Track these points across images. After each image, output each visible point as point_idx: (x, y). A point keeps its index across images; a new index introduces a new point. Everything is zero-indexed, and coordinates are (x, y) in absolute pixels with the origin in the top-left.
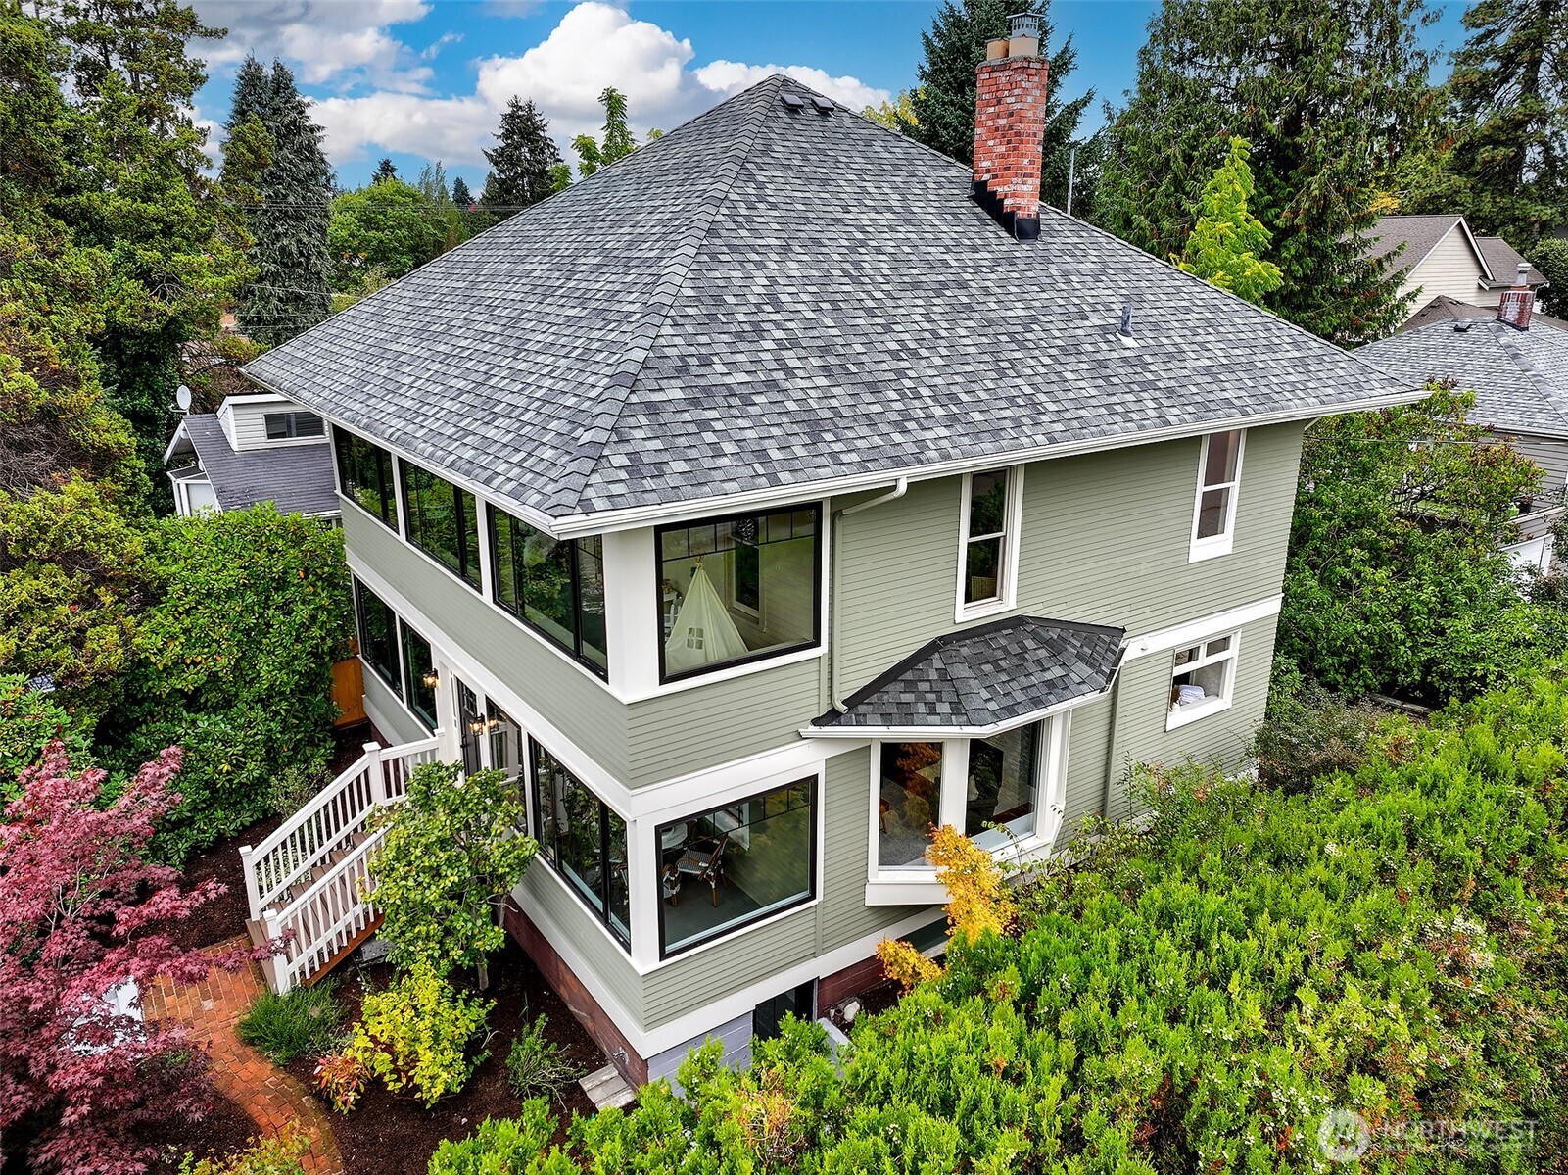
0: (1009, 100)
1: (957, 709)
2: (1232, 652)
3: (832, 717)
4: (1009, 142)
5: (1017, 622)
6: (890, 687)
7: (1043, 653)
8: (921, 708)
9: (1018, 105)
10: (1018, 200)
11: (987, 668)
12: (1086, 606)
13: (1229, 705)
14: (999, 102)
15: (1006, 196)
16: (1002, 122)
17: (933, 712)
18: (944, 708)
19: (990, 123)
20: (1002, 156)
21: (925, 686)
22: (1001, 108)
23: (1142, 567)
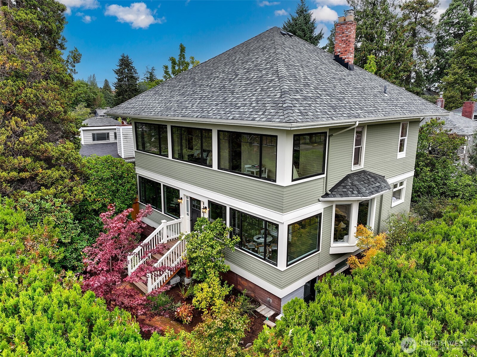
0: (346, 32)
1: (359, 193)
2: (404, 186)
3: (327, 195)
4: (346, 44)
5: (364, 172)
6: (339, 187)
7: (373, 179)
8: (350, 193)
9: (350, 34)
10: (349, 59)
11: (362, 182)
12: (377, 169)
13: (403, 201)
14: (343, 33)
15: (345, 58)
16: (344, 38)
17: (353, 193)
18: (355, 192)
19: (340, 39)
20: (344, 48)
21: (348, 187)
22: (344, 35)
23: (388, 159)
